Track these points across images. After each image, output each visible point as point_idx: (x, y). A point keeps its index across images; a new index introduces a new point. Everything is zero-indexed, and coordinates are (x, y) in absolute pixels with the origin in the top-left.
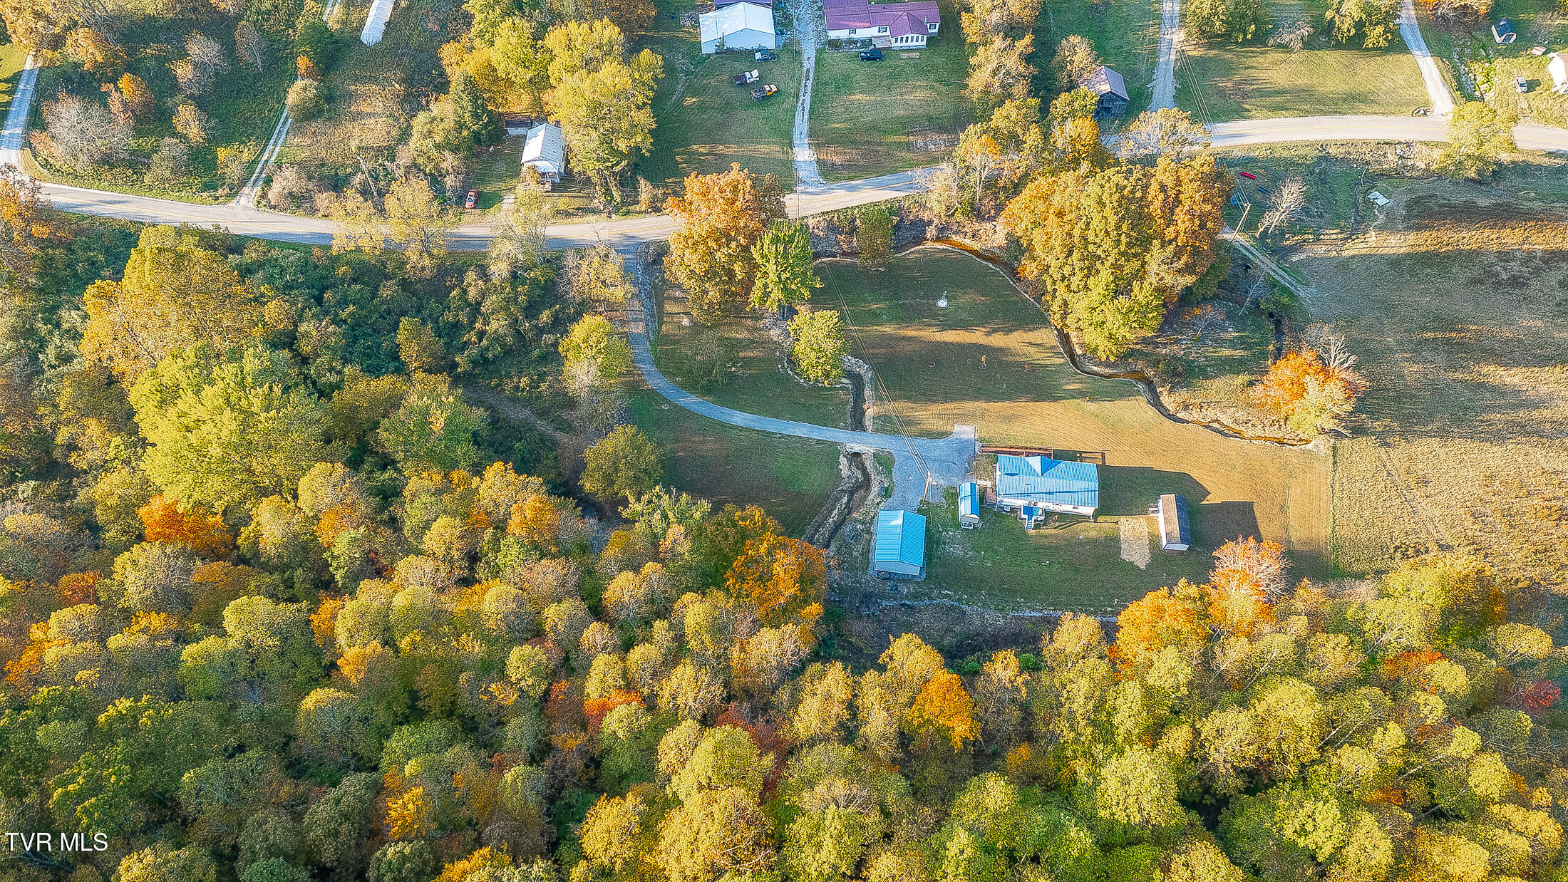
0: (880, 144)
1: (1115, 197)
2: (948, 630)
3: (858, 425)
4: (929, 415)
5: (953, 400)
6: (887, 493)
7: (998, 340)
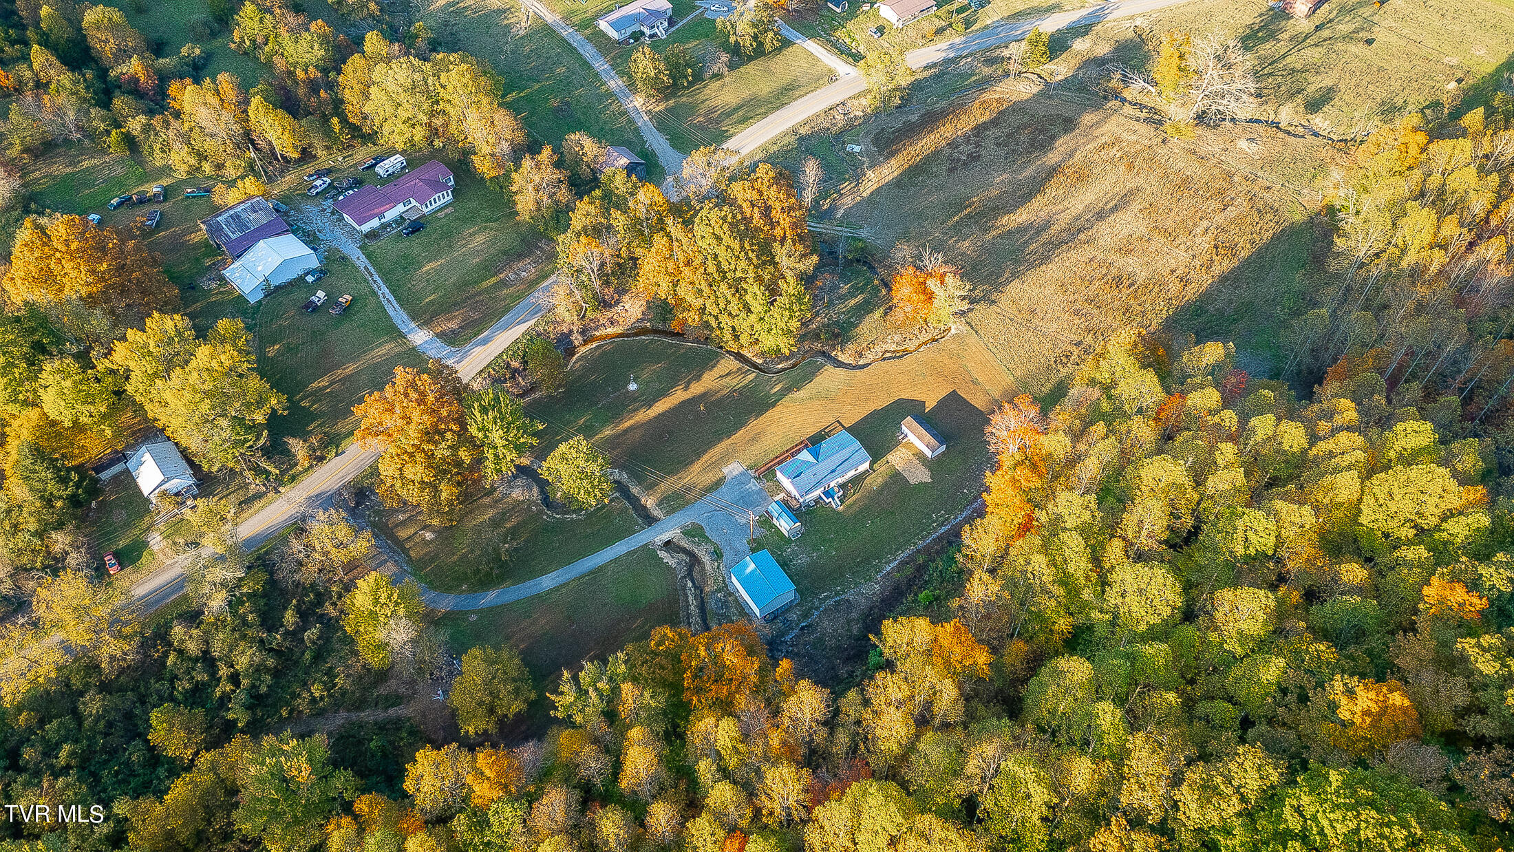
0: (479, 294)
1: (726, 226)
2: (849, 622)
3: (650, 520)
4: (696, 474)
5: (704, 452)
6: (717, 554)
7: (696, 389)
